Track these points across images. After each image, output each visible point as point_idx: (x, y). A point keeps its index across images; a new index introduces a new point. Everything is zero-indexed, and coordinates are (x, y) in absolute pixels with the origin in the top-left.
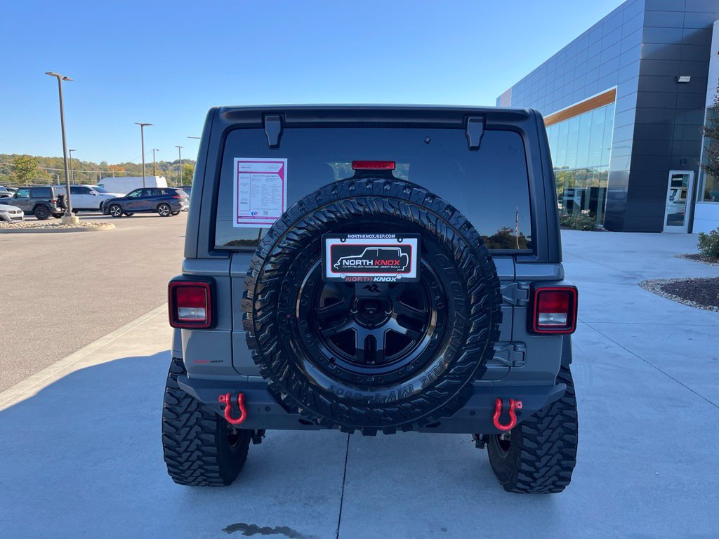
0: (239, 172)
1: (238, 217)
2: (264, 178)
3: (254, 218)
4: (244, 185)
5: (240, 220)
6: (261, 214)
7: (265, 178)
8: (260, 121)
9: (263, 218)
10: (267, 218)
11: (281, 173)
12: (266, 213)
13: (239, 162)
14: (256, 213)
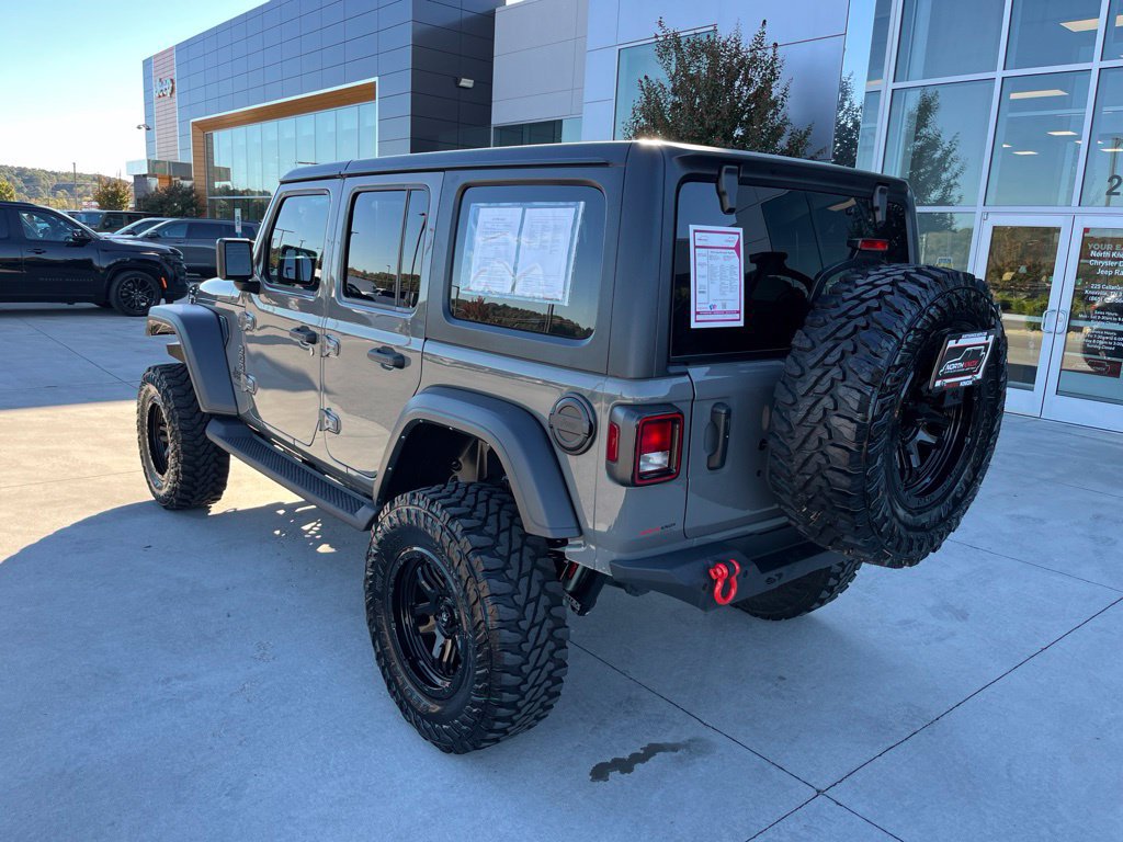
0: (696, 247)
1: (697, 313)
2: (720, 254)
3: (712, 313)
4: (702, 265)
5: (699, 317)
6: (719, 308)
7: (721, 256)
8: (717, 173)
9: (720, 313)
10: (725, 312)
11: (737, 248)
12: (724, 306)
13: (695, 231)
14: (714, 306)
